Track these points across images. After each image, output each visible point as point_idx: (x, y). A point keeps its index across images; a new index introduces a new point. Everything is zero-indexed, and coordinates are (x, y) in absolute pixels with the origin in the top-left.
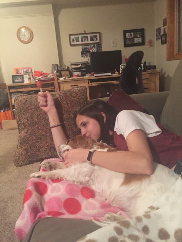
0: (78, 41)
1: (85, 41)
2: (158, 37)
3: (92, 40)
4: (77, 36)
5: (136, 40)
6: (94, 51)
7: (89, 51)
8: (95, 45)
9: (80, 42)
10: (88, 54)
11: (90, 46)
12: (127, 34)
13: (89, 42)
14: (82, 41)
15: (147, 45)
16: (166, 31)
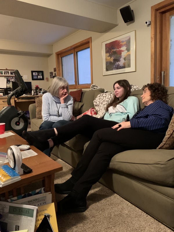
0: (2, 74)
1: (7, 74)
2: (51, 77)
3: (11, 74)
4: (1, 71)
5: (39, 76)
6: (13, 81)
7: (10, 81)
8: (14, 77)
9: (3, 75)
10: (9, 82)
11: (10, 78)
12: (34, 73)
13: (10, 75)
14: (5, 74)
15: (45, 80)
16: (56, 74)
